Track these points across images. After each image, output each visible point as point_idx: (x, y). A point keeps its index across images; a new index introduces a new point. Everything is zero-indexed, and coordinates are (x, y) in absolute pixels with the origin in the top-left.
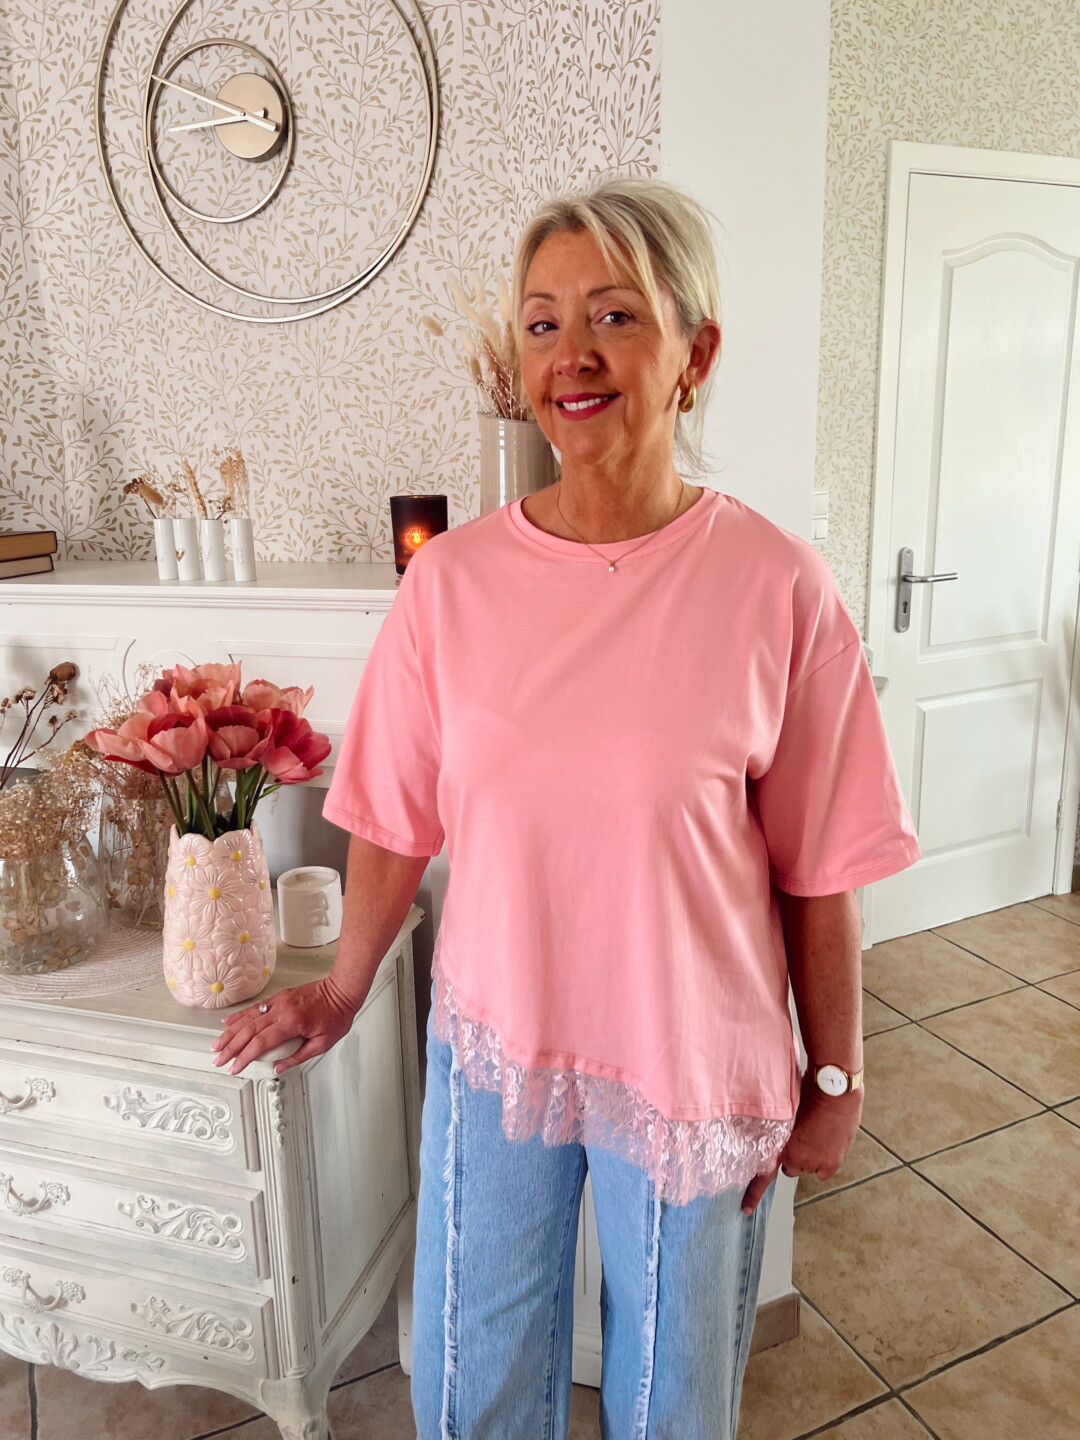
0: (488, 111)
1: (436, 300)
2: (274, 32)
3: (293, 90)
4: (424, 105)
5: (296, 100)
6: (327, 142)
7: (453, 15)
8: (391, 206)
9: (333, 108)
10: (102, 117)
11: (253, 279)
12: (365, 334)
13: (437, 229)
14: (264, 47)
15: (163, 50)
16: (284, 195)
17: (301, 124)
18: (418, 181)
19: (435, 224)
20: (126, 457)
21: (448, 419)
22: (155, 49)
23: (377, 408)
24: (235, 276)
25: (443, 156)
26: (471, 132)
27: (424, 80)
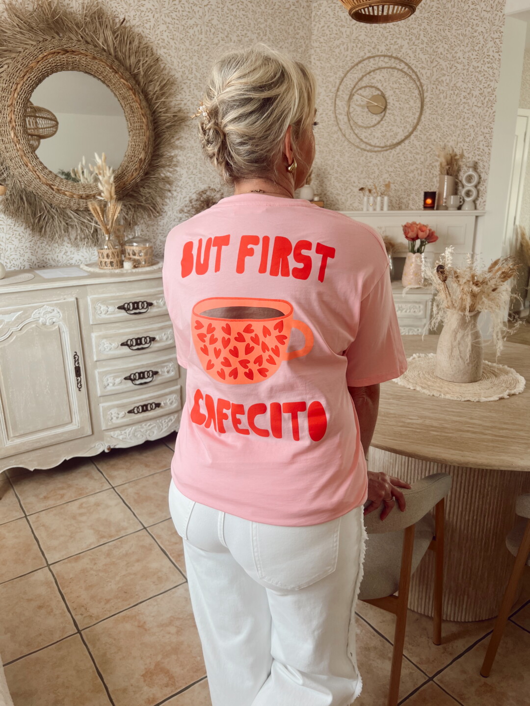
0: (435, 107)
1: (417, 148)
2: (384, 85)
3: (387, 99)
4: (419, 105)
5: (388, 101)
7: (429, 86)
8: (408, 126)
9: (397, 104)
10: (335, 100)
11: (369, 142)
12: (398, 155)
14: (381, 88)
15: (355, 87)
16: (382, 123)
17: (388, 107)
18: (415, 121)
19: (419, 131)
20: (328, 184)
21: (417, 175)
22: (352, 86)
24: (366, 140)
25: (423, 116)
26: (430, 112)
27: (420, 99)
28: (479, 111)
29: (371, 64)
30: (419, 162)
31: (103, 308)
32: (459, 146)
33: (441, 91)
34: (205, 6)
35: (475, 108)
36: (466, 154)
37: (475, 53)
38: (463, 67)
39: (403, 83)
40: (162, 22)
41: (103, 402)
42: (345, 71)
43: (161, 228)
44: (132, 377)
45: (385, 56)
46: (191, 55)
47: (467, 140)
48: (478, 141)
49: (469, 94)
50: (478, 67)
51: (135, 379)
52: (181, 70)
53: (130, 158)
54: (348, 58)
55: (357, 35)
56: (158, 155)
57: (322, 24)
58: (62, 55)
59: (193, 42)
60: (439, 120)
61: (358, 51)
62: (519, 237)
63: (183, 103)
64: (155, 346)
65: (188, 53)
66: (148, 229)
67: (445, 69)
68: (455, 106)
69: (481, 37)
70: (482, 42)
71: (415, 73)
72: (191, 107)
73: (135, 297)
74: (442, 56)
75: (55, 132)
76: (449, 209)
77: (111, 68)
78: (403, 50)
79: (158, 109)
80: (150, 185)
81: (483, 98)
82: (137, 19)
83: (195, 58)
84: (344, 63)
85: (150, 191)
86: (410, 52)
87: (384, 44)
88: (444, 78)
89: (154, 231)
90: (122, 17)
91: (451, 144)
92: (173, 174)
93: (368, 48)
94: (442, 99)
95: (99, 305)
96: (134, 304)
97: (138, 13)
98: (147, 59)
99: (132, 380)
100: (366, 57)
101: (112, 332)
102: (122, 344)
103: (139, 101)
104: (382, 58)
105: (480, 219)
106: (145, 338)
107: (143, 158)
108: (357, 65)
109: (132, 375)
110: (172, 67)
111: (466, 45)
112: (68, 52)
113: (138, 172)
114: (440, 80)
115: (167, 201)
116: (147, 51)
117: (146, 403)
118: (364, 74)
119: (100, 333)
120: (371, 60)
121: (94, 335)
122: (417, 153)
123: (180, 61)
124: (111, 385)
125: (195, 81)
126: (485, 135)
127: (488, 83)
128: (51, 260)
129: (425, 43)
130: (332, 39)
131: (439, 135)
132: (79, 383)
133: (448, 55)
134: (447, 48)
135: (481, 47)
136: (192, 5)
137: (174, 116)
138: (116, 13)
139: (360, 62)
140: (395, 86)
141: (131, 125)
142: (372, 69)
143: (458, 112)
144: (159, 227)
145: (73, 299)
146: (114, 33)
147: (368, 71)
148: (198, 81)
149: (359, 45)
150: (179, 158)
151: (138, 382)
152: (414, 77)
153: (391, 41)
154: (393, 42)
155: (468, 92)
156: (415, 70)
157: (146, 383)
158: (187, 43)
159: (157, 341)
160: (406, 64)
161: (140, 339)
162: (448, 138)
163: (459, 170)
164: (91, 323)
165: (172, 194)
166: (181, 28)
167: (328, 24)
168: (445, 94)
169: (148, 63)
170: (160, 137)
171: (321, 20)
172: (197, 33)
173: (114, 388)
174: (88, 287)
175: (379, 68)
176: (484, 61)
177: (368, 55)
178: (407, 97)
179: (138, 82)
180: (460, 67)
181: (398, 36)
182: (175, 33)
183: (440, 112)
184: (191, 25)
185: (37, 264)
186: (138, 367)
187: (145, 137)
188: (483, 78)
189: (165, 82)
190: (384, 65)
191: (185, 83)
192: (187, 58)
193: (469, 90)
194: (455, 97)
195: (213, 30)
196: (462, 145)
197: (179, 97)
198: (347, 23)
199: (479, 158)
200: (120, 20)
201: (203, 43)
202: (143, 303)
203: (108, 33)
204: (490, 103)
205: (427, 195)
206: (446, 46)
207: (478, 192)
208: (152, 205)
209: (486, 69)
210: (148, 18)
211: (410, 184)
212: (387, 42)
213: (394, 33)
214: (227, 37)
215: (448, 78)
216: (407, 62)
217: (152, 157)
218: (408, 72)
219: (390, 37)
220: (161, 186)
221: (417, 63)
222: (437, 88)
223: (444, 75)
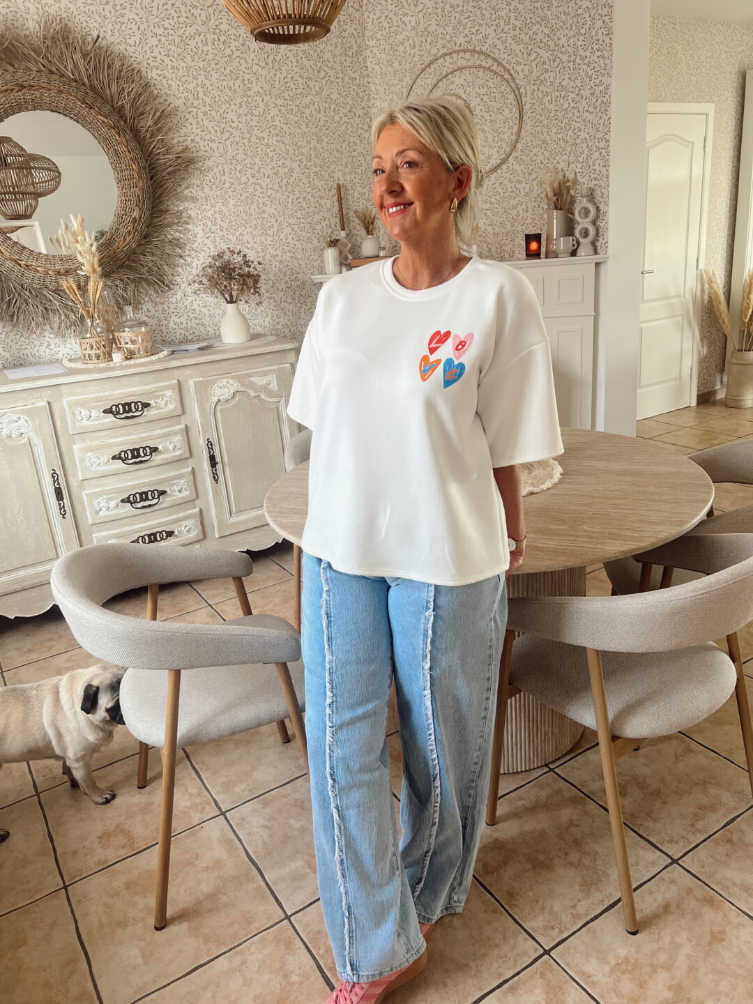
0: (538, 117)
1: (518, 175)
2: (468, 91)
4: (517, 115)
6: (484, 126)
7: (528, 87)
8: (504, 145)
9: (486, 116)
12: (494, 186)
13: (519, 153)
14: (464, 96)
18: (513, 138)
19: (519, 151)
21: (521, 212)
23: (497, 210)
25: (523, 130)
26: (532, 123)
27: (518, 107)
28: (591, 117)
29: (448, 65)
30: (523, 193)
31: (85, 412)
32: (571, 168)
33: (545, 93)
34: (208, 7)
35: (586, 114)
36: (579, 178)
37: (581, 38)
38: (567, 58)
39: (492, 86)
40: (151, 34)
41: (97, 532)
42: (414, 77)
43: (174, 306)
44: (131, 499)
45: (465, 51)
46: (195, 74)
47: (581, 159)
48: (593, 159)
49: (577, 95)
50: (586, 57)
51: (135, 502)
52: (182, 96)
53: (120, 217)
54: (416, 58)
55: (426, 25)
56: (162, 211)
57: (378, 14)
58: (18, 92)
59: (196, 56)
60: (545, 134)
61: (428, 47)
62: (706, 286)
63: (189, 139)
64: (157, 458)
65: (191, 72)
66: (156, 309)
67: (548, 62)
68: (563, 113)
69: (586, 15)
70: (589, 22)
71: (508, 71)
72: (201, 143)
73: (125, 397)
74: (542, 45)
75: (57, 187)
76: (559, 256)
77: (84, 102)
78: (489, 41)
79: (154, 150)
80: (154, 251)
81: (594, 100)
82: (117, 35)
83: (202, 78)
84: (412, 65)
85: (154, 258)
86: (499, 43)
87: (462, 35)
88: (546, 75)
89: (164, 311)
90: (95, 35)
91: (562, 165)
92: (184, 234)
93: (441, 42)
94: (547, 104)
95: (79, 408)
96: (124, 405)
97: (117, 27)
98: (133, 86)
99: (131, 503)
100: (440, 54)
101: (98, 442)
102: (114, 458)
103: (125, 142)
104: (461, 54)
105: (602, 267)
106: (144, 448)
107: (137, 217)
108: (429, 66)
109: (132, 497)
110: (168, 92)
111: (569, 28)
112: (25, 87)
113: (131, 236)
114: (542, 78)
115: (180, 269)
116: (132, 75)
117: (154, 531)
118: (439, 78)
119: (84, 445)
120: (447, 58)
121: (76, 447)
122: (520, 182)
123: (180, 84)
124: (104, 509)
125: (203, 109)
126: (601, 150)
127: (600, 78)
128: (29, 356)
129: (517, 29)
130: (392, 34)
131: (546, 154)
132: (62, 508)
133: (550, 43)
134: (547, 33)
135: (588, 29)
136: (191, 8)
137: (176, 158)
138: (88, 29)
139: (432, 62)
140: (482, 91)
141: (118, 174)
142: (449, 71)
143: (566, 120)
144: (171, 306)
145: (45, 403)
146: (85, 56)
147: (445, 73)
148: (208, 108)
149: (429, 40)
150: (190, 212)
151: (139, 505)
152: (506, 76)
153: (472, 29)
154: (474, 30)
155: (577, 92)
156: (508, 66)
157: (150, 506)
158: (188, 60)
159: (160, 452)
160: (495, 60)
161: (138, 450)
162: (557, 158)
163: (572, 201)
164: (71, 433)
165: (186, 261)
166: (178, 40)
167: (386, 14)
168: (549, 97)
169: (134, 91)
170: (161, 186)
171: (376, 9)
172: (200, 44)
173: (108, 513)
174: (62, 387)
175: (460, 69)
176: (592, 48)
177: (444, 51)
178: (499, 105)
179: (123, 117)
180: (565, 58)
181: (481, 22)
182: (169, 47)
183: (545, 123)
184: (192, 34)
185: (12, 362)
186: (138, 486)
187: (138, 189)
188: (593, 71)
189: (158, 114)
190: (465, 64)
191: (189, 113)
192: (190, 79)
193: (577, 89)
194: (562, 101)
195: (223, 38)
196: (574, 166)
197: (183, 132)
198: (410, 10)
199: (596, 182)
200: (93, 39)
201: (210, 57)
202: (136, 403)
203: (78, 56)
204: (603, 106)
205: (529, 238)
206: (546, 31)
207: (597, 230)
208: (158, 277)
209: (596, 59)
210: (131, 31)
211: (513, 225)
212: (466, 32)
213: (475, 18)
214: (243, 45)
215: (552, 74)
216: (496, 56)
217: (151, 214)
218: (498, 71)
219: (469, 25)
220: (169, 252)
221: (509, 58)
222: (538, 90)
223: (547, 71)
